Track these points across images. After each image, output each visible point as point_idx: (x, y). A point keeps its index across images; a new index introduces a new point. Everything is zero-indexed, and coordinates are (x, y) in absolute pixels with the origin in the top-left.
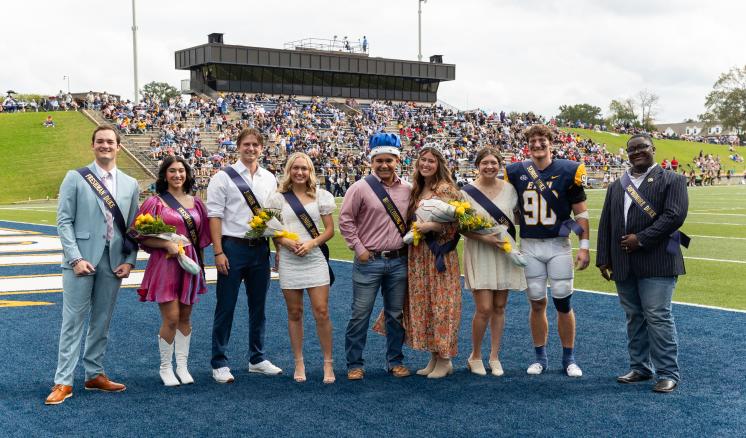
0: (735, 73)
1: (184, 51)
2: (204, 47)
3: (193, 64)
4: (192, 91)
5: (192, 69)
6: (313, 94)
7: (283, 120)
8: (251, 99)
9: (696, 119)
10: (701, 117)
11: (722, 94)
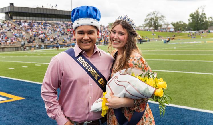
0: (151, 14)
1: (2, 8)
2: (8, 7)
3: (5, 12)
4: (5, 20)
5: (5, 13)
6: (42, 20)
7: (33, 28)
8: (23, 22)
9: (142, 25)
10: (143, 25)
11: (148, 19)
